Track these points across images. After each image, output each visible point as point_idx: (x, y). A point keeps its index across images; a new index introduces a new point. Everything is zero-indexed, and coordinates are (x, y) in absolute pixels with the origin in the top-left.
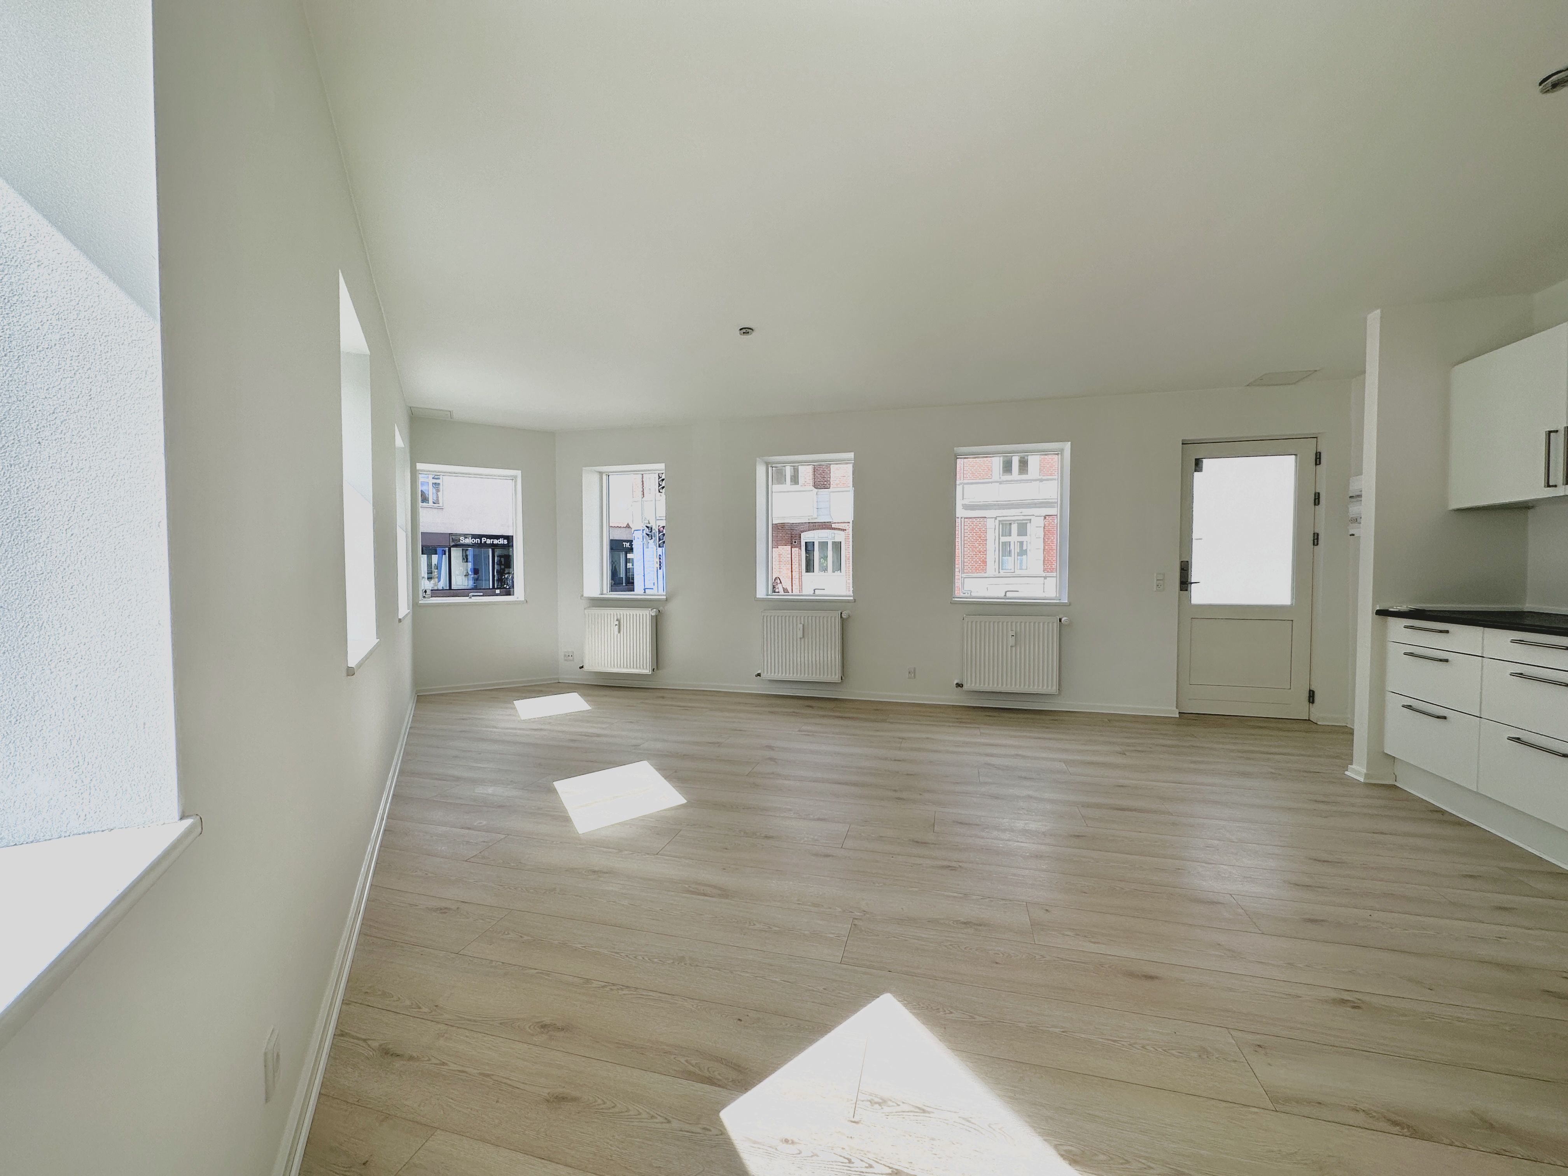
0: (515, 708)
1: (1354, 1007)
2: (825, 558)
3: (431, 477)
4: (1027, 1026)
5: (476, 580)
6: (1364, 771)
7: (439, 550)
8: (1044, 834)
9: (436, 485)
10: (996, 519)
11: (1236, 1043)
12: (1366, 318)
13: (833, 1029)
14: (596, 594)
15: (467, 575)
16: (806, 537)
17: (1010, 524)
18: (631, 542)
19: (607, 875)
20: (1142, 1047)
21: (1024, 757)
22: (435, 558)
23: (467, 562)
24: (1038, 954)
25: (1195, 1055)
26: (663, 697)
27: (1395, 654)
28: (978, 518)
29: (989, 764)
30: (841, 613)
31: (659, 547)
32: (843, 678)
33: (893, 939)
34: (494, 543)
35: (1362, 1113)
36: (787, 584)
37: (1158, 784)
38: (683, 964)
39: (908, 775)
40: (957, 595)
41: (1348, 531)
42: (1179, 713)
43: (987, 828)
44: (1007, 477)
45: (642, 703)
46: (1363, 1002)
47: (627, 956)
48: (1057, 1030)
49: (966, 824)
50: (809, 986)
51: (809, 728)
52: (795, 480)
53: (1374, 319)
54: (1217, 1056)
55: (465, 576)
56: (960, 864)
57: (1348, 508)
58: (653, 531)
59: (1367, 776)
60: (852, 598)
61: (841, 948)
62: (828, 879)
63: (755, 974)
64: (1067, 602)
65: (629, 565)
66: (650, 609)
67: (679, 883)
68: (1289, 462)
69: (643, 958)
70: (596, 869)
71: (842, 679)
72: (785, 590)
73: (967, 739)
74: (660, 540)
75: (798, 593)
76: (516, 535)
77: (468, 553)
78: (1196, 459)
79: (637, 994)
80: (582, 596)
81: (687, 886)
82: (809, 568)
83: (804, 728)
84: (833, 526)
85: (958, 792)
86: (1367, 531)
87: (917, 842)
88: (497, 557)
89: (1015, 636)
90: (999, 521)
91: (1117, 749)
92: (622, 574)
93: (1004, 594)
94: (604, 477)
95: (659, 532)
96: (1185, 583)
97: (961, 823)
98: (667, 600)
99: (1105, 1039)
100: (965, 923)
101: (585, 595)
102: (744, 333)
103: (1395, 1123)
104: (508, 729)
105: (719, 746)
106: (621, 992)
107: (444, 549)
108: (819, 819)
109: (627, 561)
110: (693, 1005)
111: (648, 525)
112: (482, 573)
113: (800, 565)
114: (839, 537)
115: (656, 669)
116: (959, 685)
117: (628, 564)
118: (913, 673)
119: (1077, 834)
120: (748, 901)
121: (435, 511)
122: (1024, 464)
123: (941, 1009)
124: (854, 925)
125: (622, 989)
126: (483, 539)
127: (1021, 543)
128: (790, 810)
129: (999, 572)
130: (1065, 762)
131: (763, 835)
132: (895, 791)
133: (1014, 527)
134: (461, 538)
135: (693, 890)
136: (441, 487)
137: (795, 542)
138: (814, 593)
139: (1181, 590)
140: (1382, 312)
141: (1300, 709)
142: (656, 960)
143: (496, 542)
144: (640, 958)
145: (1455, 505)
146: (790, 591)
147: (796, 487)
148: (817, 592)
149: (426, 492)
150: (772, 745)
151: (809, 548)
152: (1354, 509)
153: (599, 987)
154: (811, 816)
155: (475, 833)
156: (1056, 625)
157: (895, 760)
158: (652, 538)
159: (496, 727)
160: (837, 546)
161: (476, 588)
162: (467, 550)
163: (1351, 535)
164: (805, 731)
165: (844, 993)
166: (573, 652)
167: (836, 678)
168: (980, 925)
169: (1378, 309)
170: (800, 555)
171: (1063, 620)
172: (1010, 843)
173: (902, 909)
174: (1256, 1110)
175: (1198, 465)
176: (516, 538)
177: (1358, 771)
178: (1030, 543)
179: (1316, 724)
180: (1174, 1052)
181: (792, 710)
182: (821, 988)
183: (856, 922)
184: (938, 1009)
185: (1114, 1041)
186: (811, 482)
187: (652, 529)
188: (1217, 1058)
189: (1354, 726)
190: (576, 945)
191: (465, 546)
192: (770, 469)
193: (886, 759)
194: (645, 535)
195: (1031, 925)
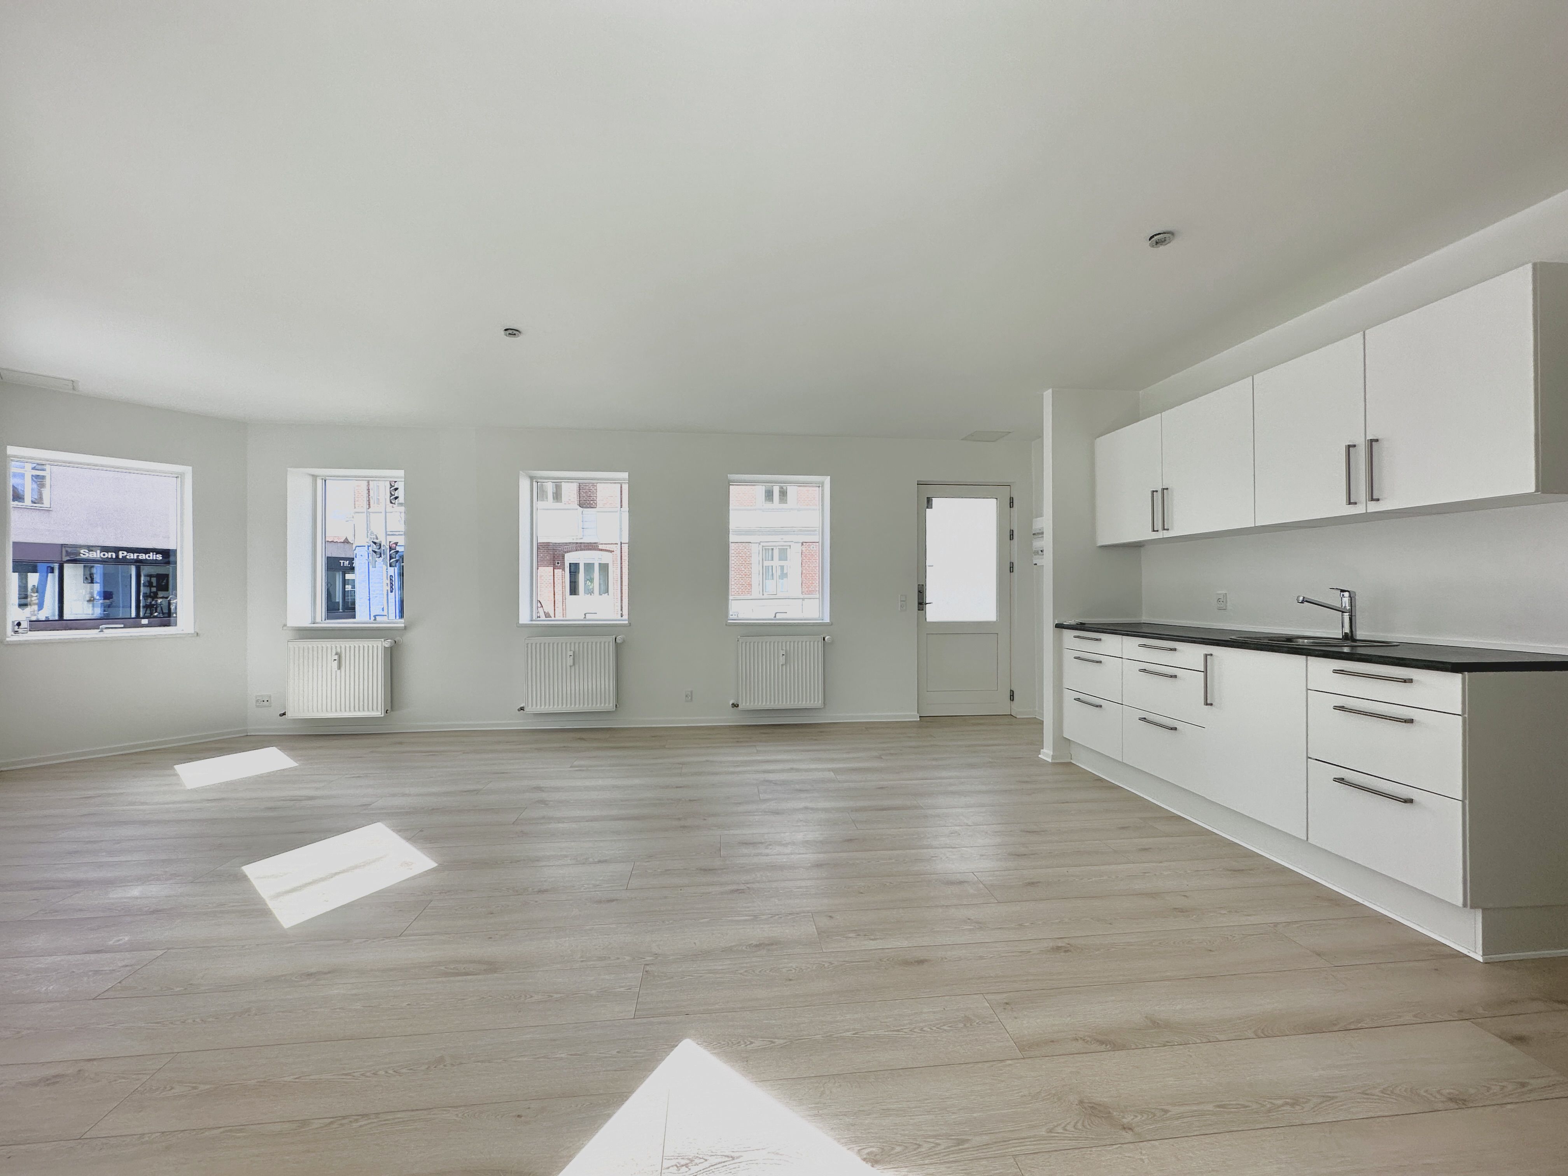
0: (176, 775)
1: (1066, 951)
2: (592, 580)
3: (29, 466)
4: (823, 1037)
5: (106, 607)
6: (1052, 753)
7: (42, 567)
8: (821, 842)
9: (39, 480)
10: (760, 544)
11: (990, 1005)
12: (1043, 395)
13: (630, 1096)
14: (306, 623)
15: (91, 600)
16: (570, 558)
17: (772, 549)
18: (351, 560)
19: (329, 975)
20: (921, 1030)
21: (798, 770)
22: (33, 579)
23: (92, 582)
24: (825, 962)
25: (961, 1025)
26: (401, 743)
27: (1068, 657)
28: (744, 543)
29: (767, 781)
30: (616, 638)
31: (391, 566)
32: (618, 706)
33: (688, 977)
34: (140, 558)
35: (1080, 1041)
36: (549, 608)
37: (911, 782)
38: (442, 1066)
39: (690, 800)
40: (731, 617)
41: (1033, 562)
42: (920, 717)
43: (770, 845)
44: (769, 505)
45: (372, 752)
46: (1071, 946)
47: (362, 1075)
48: (848, 1034)
49: (751, 844)
50: (600, 1053)
51: (582, 763)
52: (557, 496)
53: (1048, 394)
54: (977, 1021)
55: (89, 601)
56: (748, 886)
57: (1032, 543)
58: (382, 548)
59: (1053, 757)
60: (627, 622)
61: (633, 1002)
62: (614, 926)
63: (535, 1055)
64: (829, 622)
65: (348, 588)
66: (383, 640)
67: (433, 966)
68: (992, 503)
69: (386, 1072)
70: (313, 970)
71: (616, 707)
72: (547, 615)
73: (746, 758)
74: (391, 558)
75: (561, 618)
76: (182, 547)
77: (94, 571)
78: (927, 498)
79: (381, 1121)
80: (285, 625)
81: (443, 968)
82: (574, 591)
83: (576, 763)
84: (600, 547)
85: (741, 813)
86: (1047, 561)
87: (705, 870)
88: (145, 576)
89: (786, 655)
90: (763, 546)
91: (875, 754)
92: (339, 598)
93: (774, 616)
94: (319, 482)
95: (391, 549)
96: (922, 604)
97: (746, 844)
98: (405, 628)
99: (891, 1031)
100: (756, 946)
101: (288, 625)
102: (509, 334)
103: (1102, 1043)
104: (167, 803)
105: (477, 794)
106: (355, 1125)
107: (52, 565)
108: (600, 862)
109: (345, 582)
110: (457, 1115)
111: (375, 541)
112: (119, 598)
113: (563, 587)
114: (606, 558)
115: (389, 709)
116: (735, 706)
117: (347, 586)
118: (690, 697)
119: (849, 838)
120: (521, 970)
121: (36, 514)
122: (783, 494)
123: (742, 1042)
124: (647, 971)
125: (356, 1121)
126: (120, 553)
127: (782, 567)
128: (566, 856)
129: (763, 595)
130: (833, 770)
131: (536, 890)
132: (679, 819)
133: (776, 552)
134: (82, 551)
135: (452, 971)
136: (47, 482)
137: (558, 563)
138: (585, 618)
139: (919, 610)
140: (1052, 390)
141: (1004, 707)
142: (404, 1070)
143: (143, 556)
144: (382, 1073)
145: (1100, 544)
146: (552, 615)
147: (558, 505)
148: (588, 617)
149: (19, 488)
150: (542, 786)
151: (574, 569)
152: (1037, 544)
153: (321, 1127)
154: (591, 860)
155: (108, 955)
156: (820, 644)
157: (677, 787)
158: (381, 556)
159: (146, 804)
160: (604, 568)
161: (108, 618)
162: (93, 567)
163: (1034, 564)
164: (577, 767)
165: (639, 1051)
166: (270, 697)
167: (610, 706)
168: (772, 944)
169: (1049, 388)
170: (563, 577)
171: (826, 639)
172: (793, 856)
173: (695, 943)
174: (1009, 1062)
175: (929, 502)
176: (182, 553)
177: (1047, 754)
178: (790, 567)
179: (1016, 718)
180: (945, 1028)
181: (562, 745)
182: (614, 1052)
183: (648, 968)
184: (739, 1042)
185: (898, 1031)
186: (576, 502)
187: (380, 545)
188: (977, 1023)
189: (1043, 718)
190: (286, 1079)
191: (88, 563)
192: (535, 484)
193: (667, 787)
194: (371, 552)
195: (819, 934)
